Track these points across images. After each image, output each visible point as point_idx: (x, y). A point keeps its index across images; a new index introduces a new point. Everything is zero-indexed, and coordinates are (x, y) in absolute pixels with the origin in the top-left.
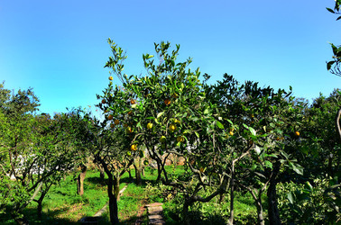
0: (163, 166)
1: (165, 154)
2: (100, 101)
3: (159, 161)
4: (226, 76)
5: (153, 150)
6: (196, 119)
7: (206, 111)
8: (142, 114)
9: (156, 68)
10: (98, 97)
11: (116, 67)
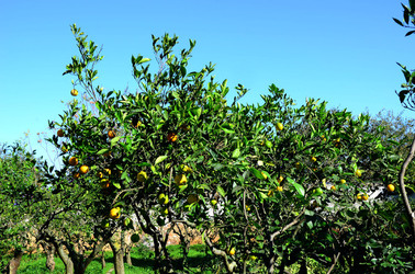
0: (164, 244)
1: (168, 225)
2: (54, 132)
3: (156, 236)
4: (273, 88)
5: (147, 218)
6: (218, 166)
7: (236, 153)
8: (131, 157)
9: (152, 78)
10: (51, 126)
11: (83, 74)
